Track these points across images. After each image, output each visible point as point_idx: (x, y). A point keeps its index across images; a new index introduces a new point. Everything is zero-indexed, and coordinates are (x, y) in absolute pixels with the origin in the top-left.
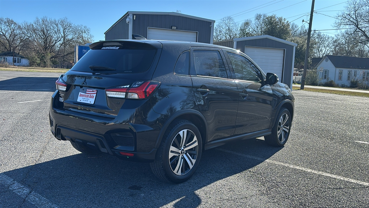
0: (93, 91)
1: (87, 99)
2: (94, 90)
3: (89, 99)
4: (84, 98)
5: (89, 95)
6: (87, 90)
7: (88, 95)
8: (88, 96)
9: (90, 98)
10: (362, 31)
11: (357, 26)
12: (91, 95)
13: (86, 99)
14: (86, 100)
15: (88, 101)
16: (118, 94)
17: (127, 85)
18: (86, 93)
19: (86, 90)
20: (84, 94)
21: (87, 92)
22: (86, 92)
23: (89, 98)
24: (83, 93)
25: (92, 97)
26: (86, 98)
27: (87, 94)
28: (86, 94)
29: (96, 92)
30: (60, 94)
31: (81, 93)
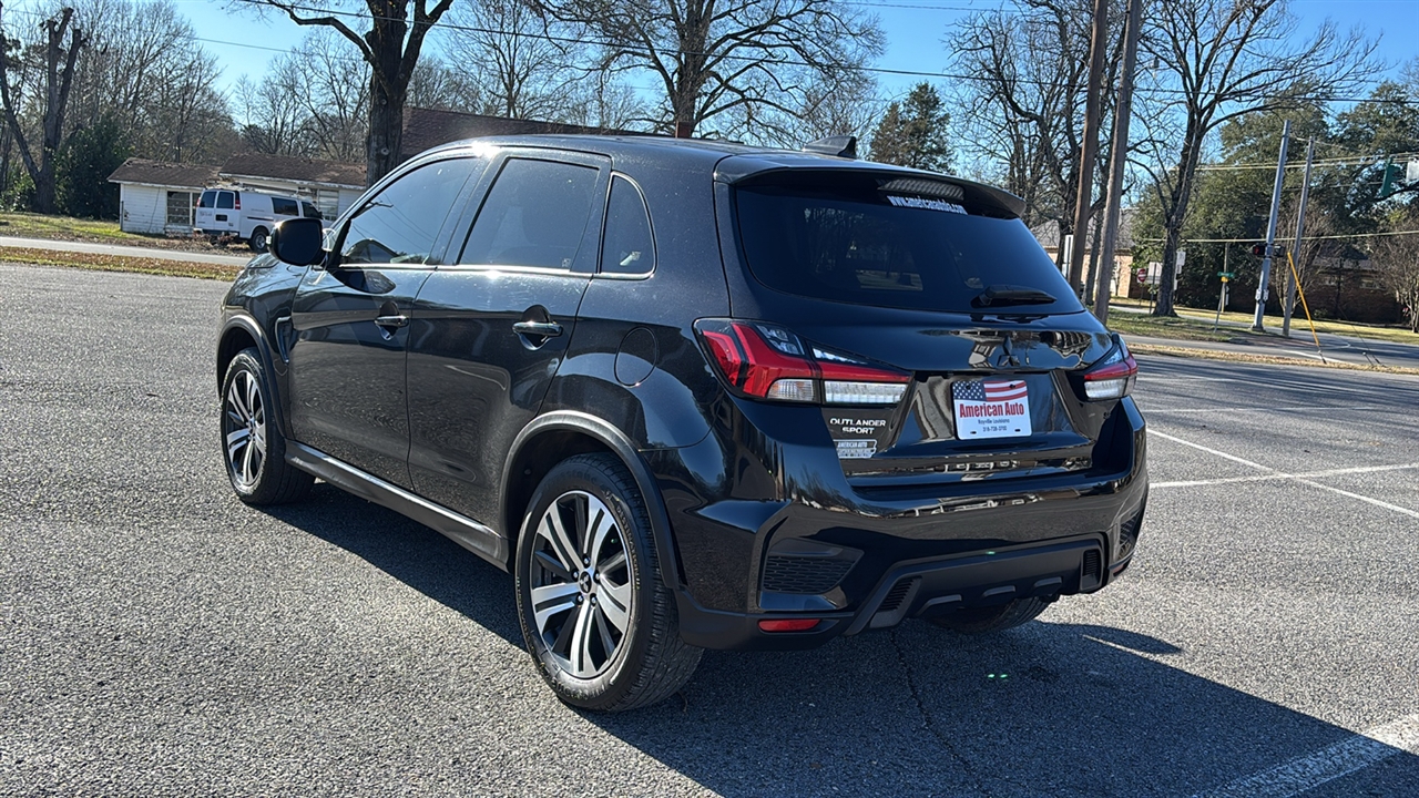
0: (1012, 387)
1: (1001, 421)
2: (1015, 383)
3: (1008, 421)
4: (984, 418)
5: (1003, 403)
6: (986, 386)
7: (997, 403)
8: (997, 411)
9: (1008, 417)
12: (1011, 402)
13: (996, 422)
14: (998, 425)
15: (1005, 428)
16: (1104, 387)
18: (985, 399)
19: (982, 387)
20: (980, 403)
21: (988, 395)
22: (983, 394)
23: (1004, 417)
24: (973, 399)
25: (1018, 410)
26: (992, 418)
27: (992, 404)
28: (987, 404)
29: (1025, 389)
30: (845, 425)
31: (967, 403)
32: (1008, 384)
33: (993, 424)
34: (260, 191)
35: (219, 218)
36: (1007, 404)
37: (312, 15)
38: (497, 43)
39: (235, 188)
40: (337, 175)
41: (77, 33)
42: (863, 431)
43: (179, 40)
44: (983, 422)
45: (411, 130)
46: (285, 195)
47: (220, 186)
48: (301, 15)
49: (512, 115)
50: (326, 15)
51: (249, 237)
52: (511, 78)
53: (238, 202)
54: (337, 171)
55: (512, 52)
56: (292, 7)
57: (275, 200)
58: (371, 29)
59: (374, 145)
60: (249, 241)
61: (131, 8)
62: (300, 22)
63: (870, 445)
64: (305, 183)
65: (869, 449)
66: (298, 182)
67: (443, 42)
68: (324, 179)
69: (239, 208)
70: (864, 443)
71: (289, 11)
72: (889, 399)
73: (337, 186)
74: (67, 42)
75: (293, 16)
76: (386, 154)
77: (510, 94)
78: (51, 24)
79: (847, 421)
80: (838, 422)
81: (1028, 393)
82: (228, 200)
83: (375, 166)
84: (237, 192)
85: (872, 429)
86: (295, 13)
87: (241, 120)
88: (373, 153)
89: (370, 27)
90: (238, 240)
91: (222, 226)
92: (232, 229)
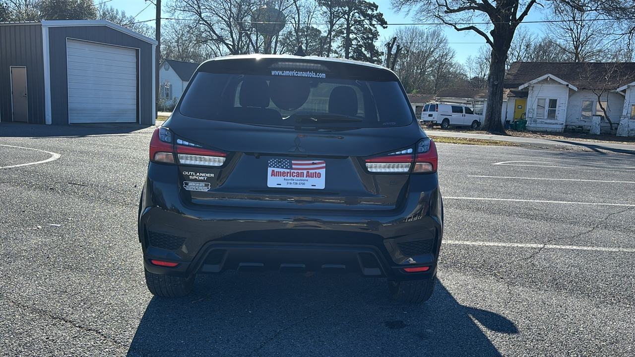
0: (313, 164)
1: (301, 180)
2: (316, 161)
3: (307, 180)
4: (289, 178)
5: (305, 172)
6: (293, 162)
7: (300, 171)
8: (300, 175)
9: (308, 178)
10: (208, 23)
11: (200, 16)
12: (311, 171)
13: (298, 180)
14: (298, 182)
15: (304, 184)
17: (406, 148)
18: (291, 168)
19: (290, 162)
20: (287, 170)
21: (293, 166)
22: (290, 166)
23: (305, 178)
24: (282, 168)
25: (319, 175)
26: (295, 178)
27: (296, 171)
28: (292, 171)
29: (324, 165)
30: (190, 175)
31: (276, 170)
32: (311, 162)
33: (295, 181)
34: (448, 103)
35: (430, 115)
36: (308, 172)
37: (463, 26)
38: (572, 28)
39: (437, 103)
40: (484, 94)
41: (398, 46)
42: (201, 178)
43: (442, 44)
44: (287, 180)
45: (518, 72)
46: (458, 105)
47: (431, 102)
48: (458, 27)
49: (577, 61)
50: (471, 25)
51: (441, 123)
52: (578, 43)
53: (437, 109)
54: (484, 93)
55: (579, 30)
56: (456, 24)
57: (453, 107)
58: (493, 29)
59: (491, 80)
60: (441, 125)
61: (424, 34)
62: (458, 30)
63: (206, 185)
64: (470, 99)
65: (206, 187)
66: (466, 99)
67: (544, 30)
68: (478, 97)
69: (437, 111)
70: (203, 184)
71: (454, 26)
72: (216, 164)
73: (483, 99)
74: (394, 51)
75: (456, 28)
76: (496, 83)
77: (577, 52)
78: (389, 44)
79: (192, 173)
80: (187, 173)
81: (326, 167)
82: (434, 108)
83: (492, 89)
84: (437, 104)
85: (206, 178)
86: (457, 26)
87: (471, 75)
88: (491, 84)
89: (492, 27)
90: (437, 124)
91: (430, 119)
92: (434, 120)
